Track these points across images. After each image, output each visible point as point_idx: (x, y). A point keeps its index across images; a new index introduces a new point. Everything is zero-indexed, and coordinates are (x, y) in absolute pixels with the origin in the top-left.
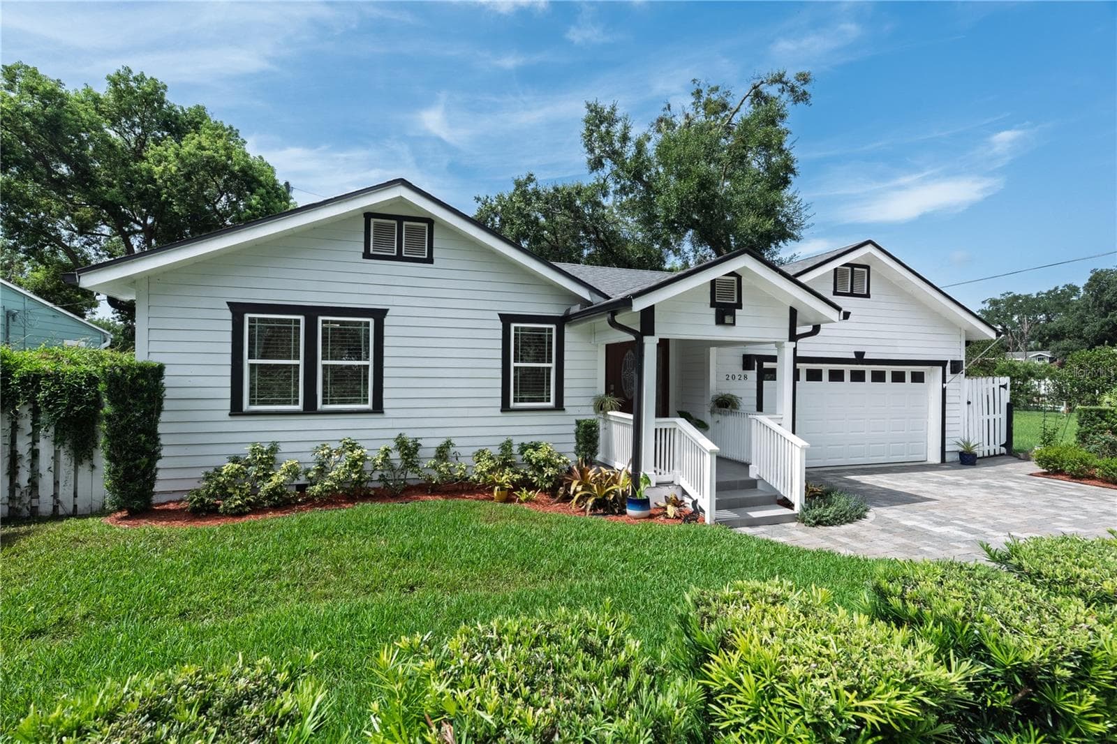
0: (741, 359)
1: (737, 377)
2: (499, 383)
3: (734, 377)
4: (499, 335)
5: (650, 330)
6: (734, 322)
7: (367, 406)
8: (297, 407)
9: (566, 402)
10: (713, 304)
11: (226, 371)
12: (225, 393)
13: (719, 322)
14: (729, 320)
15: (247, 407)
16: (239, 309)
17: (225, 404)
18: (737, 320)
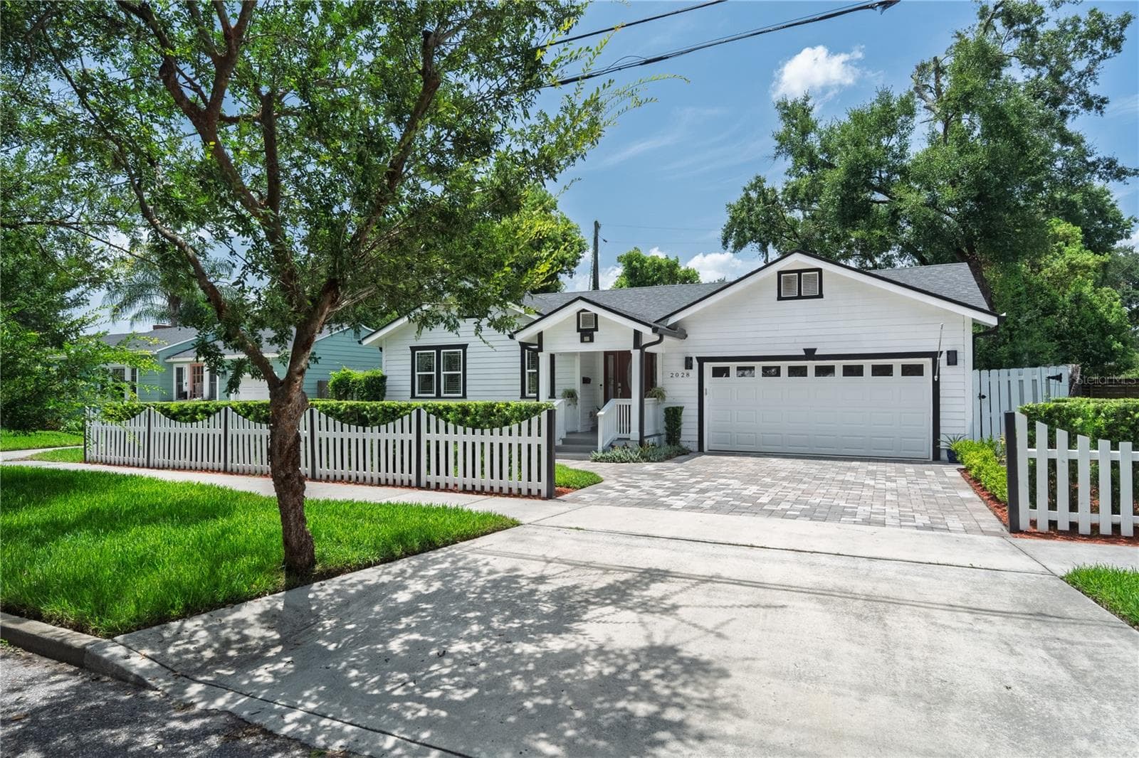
0: (685, 360)
1: (680, 375)
2: (520, 382)
3: (677, 375)
4: (519, 354)
5: (540, 349)
6: (592, 340)
7: (461, 395)
8: (434, 395)
9: (557, 393)
10: (579, 330)
11: (410, 378)
12: (410, 389)
13: (582, 341)
14: (587, 339)
15: (417, 394)
16: (413, 349)
17: (410, 394)
18: (595, 339)
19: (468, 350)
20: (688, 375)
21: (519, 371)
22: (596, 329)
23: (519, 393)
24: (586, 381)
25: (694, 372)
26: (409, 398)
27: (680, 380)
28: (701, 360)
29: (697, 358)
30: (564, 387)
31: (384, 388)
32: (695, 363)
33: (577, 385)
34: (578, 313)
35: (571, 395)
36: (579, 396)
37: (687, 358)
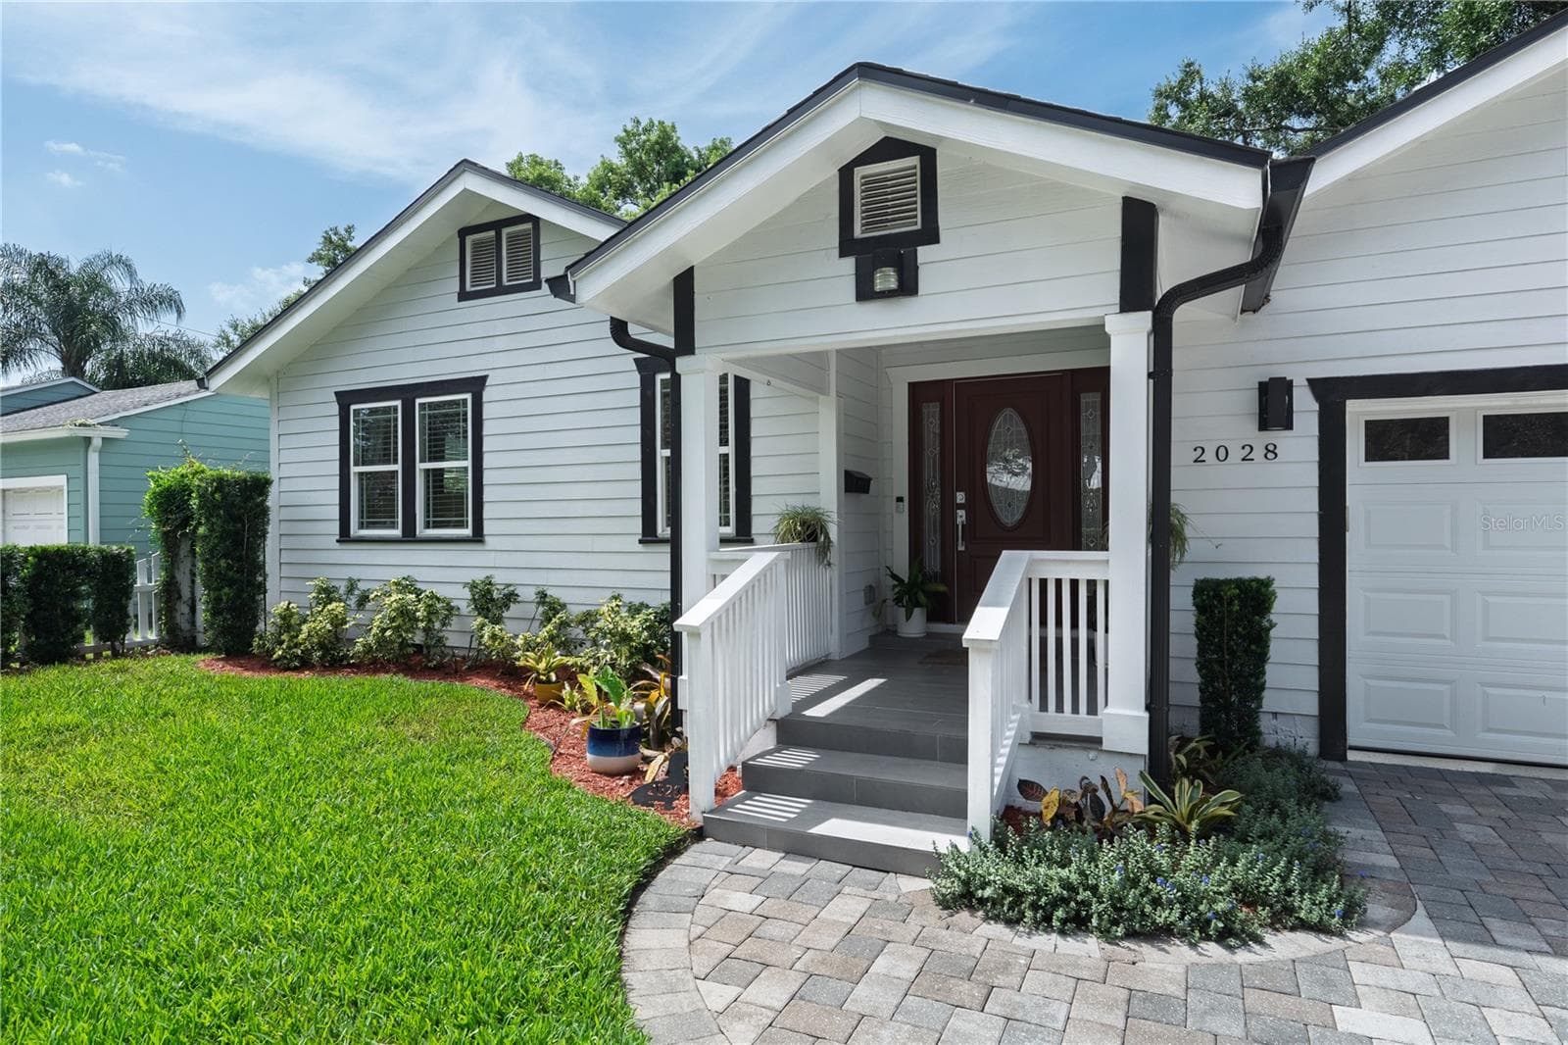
0: (1256, 393)
1: (1236, 454)
2: (637, 489)
3: (1222, 454)
4: (635, 398)
5: (686, 342)
6: (908, 286)
7: (467, 532)
8: (397, 532)
9: (758, 526)
10: (848, 246)
11: (335, 483)
12: (335, 512)
13: (865, 292)
14: (886, 279)
15: (355, 531)
16: (345, 399)
17: (335, 528)
18: (926, 279)
19: (487, 395)
20: (1271, 451)
21: (636, 453)
22: (931, 236)
23: (637, 526)
24: (855, 483)
25: (1301, 442)
26: (332, 541)
27: (1234, 470)
28: (1332, 393)
29: (1313, 383)
30: (779, 506)
31: (263, 512)
32: (1306, 408)
33: (827, 497)
34: (846, 174)
35: (808, 530)
36: (833, 532)
37: (1264, 388)
